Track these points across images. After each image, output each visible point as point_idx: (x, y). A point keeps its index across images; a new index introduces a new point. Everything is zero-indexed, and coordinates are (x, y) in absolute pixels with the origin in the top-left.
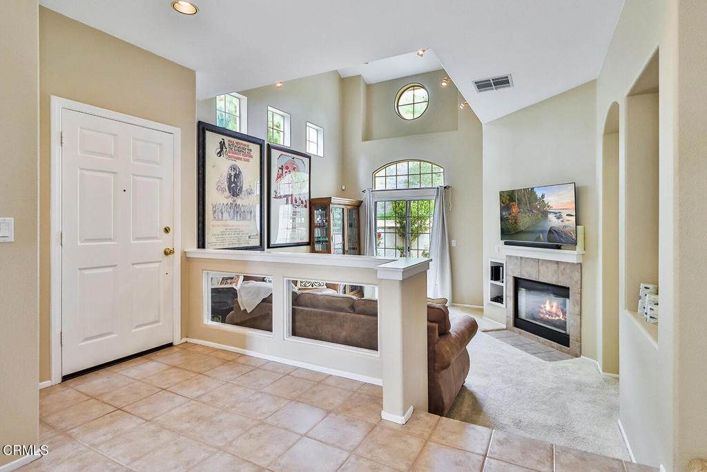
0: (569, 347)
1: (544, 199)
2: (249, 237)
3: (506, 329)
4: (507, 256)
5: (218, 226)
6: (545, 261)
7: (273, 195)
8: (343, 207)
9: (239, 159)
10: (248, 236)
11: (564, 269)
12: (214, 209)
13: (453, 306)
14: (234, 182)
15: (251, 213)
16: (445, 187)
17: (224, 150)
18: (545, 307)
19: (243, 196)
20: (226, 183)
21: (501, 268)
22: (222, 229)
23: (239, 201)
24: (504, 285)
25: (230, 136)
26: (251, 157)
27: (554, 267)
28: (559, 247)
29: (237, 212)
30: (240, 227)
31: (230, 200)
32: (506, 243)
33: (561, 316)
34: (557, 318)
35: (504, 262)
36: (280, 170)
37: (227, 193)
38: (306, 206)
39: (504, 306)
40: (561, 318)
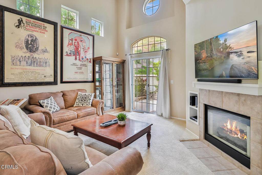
0: (249, 168)
1: (226, 43)
2: (45, 76)
3: (199, 140)
4: (200, 89)
5: (18, 69)
6: (227, 93)
7: (64, 54)
8: (112, 62)
9: (36, 31)
10: (43, 76)
11: (245, 100)
12: (13, 59)
13: (171, 118)
14: (31, 44)
15: (46, 63)
16: (166, 50)
17: (22, 25)
18: (227, 126)
19: (39, 53)
20: (23, 44)
21: (196, 97)
22: (20, 71)
23: (35, 55)
24: (198, 109)
25: (26, 17)
26: (47, 31)
27: (236, 98)
28: (239, 82)
29: (35, 62)
30: (36, 71)
31: (28, 54)
32: (198, 80)
33: (239, 134)
34: (236, 136)
35: (197, 93)
36: (71, 41)
37: (25, 50)
38: (90, 62)
39: (197, 123)
40: (239, 136)
